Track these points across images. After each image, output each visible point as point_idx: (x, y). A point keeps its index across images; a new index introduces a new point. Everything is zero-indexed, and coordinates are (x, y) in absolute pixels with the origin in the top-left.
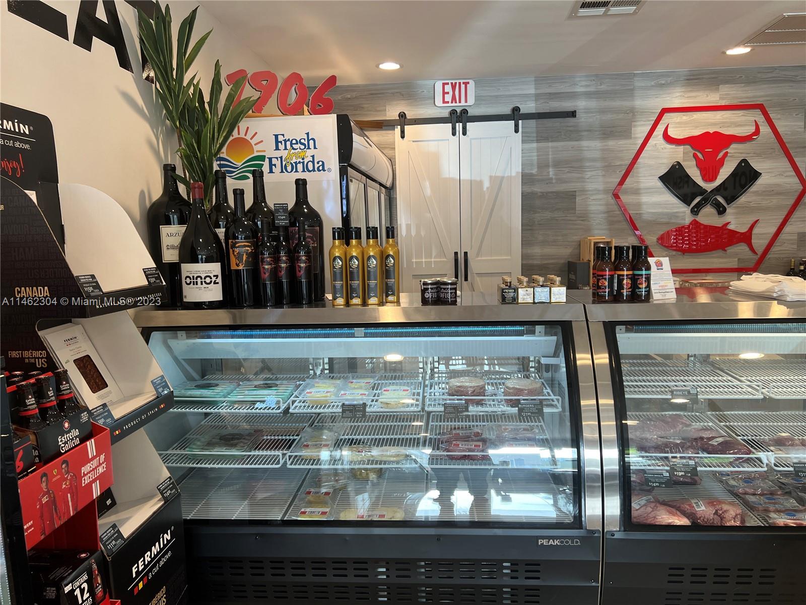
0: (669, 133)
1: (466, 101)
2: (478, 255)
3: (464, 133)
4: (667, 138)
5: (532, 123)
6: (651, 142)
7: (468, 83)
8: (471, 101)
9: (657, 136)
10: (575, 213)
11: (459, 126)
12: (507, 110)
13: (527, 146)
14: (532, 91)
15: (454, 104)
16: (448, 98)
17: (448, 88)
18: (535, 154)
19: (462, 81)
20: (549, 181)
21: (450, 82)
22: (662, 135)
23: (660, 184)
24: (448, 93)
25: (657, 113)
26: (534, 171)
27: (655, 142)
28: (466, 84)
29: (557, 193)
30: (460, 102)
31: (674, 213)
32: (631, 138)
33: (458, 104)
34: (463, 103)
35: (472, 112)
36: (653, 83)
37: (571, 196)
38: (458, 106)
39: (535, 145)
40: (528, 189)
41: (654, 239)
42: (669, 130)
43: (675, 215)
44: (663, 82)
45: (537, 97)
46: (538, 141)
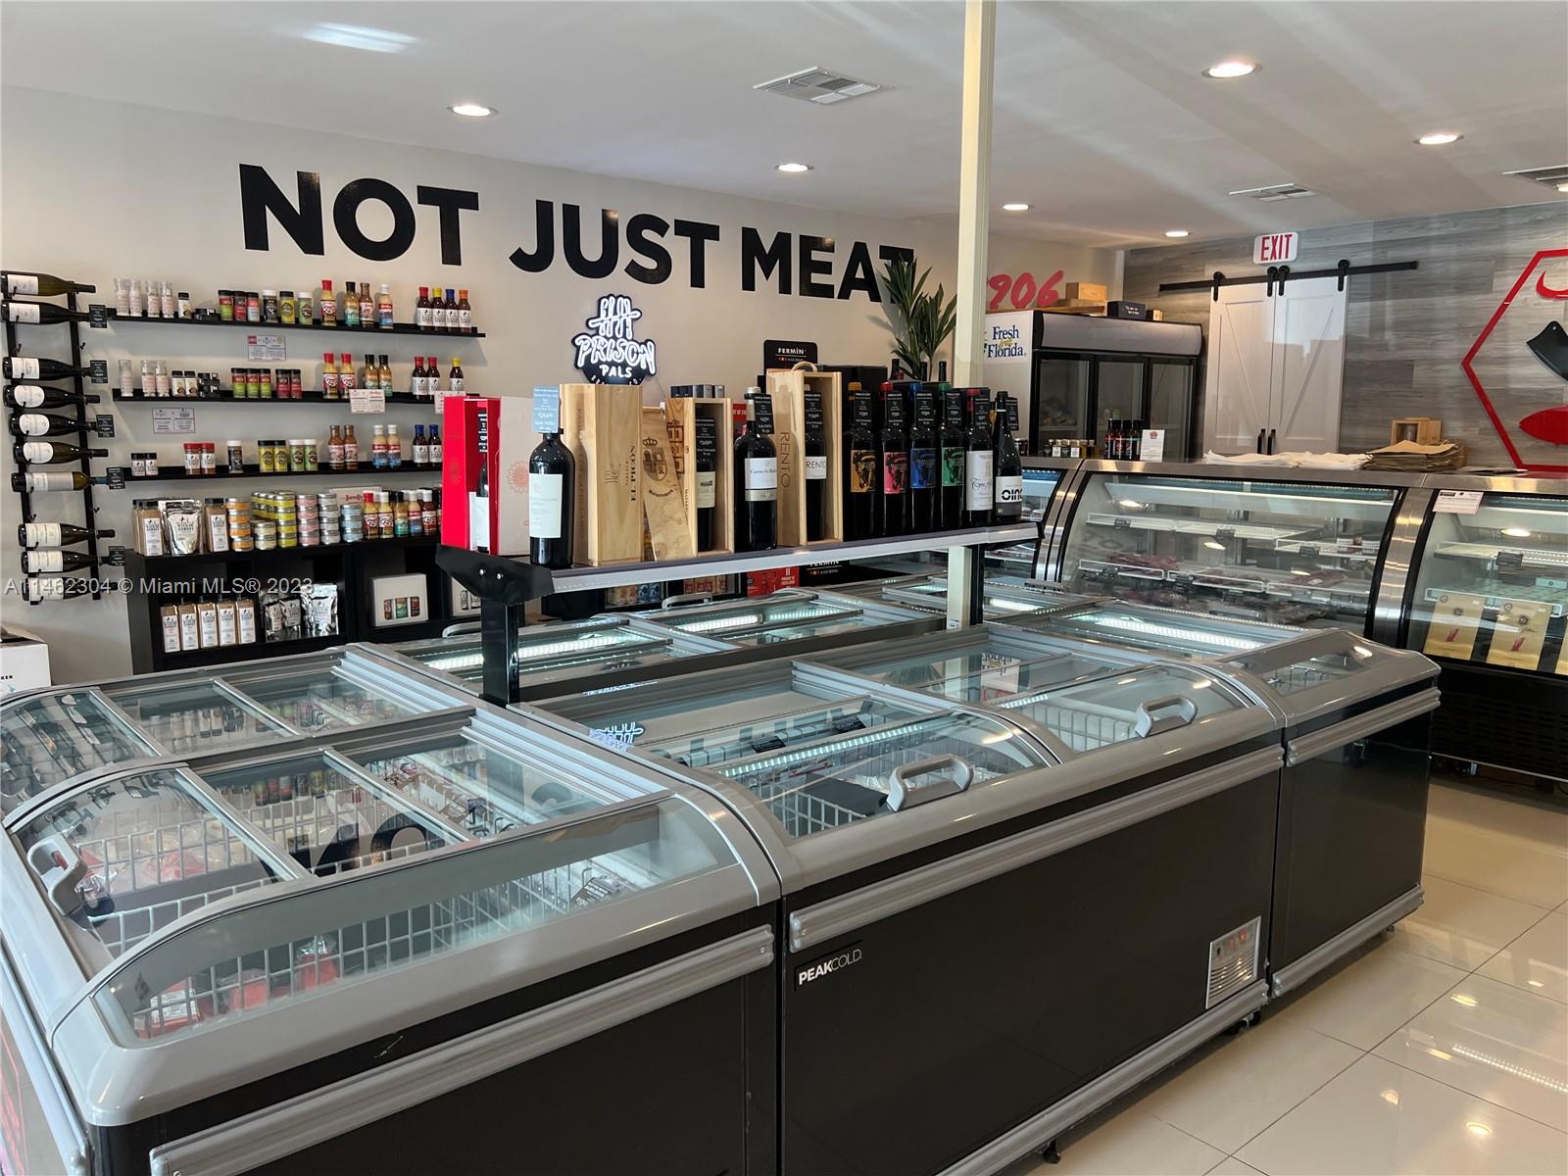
0: (1545, 284)
1: (1287, 257)
2: (1287, 433)
3: (1281, 293)
4: (1543, 291)
5: (1367, 277)
6: (1519, 296)
7: (1291, 236)
8: (1292, 255)
9: (1527, 288)
10: (1411, 388)
11: (1276, 285)
12: (1334, 264)
13: (1354, 305)
14: (1370, 239)
15: (1273, 261)
16: (1268, 254)
17: (1269, 243)
18: (1368, 314)
19: (1284, 234)
20: (1384, 347)
21: (1271, 236)
22: (1535, 289)
23: (1528, 352)
24: (1268, 248)
25: (1529, 258)
26: (1366, 335)
27: (1523, 297)
28: (1288, 237)
29: (1389, 362)
30: (1280, 258)
31: (1546, 390)
32: (1491, 291)
33: (1277, 260)
34: (1283, 259)
35: (1295, 268)
36: (1526, 220)
37: (1408, 366)
38: (1278, 262)
39: (1368, 304)
40: (1353, 357)
41: (1517, 423)
42: (1544, 279)
43: (1547, 393)
44: (1540, 218)
45: (1376, 245)
46: (1372, 299)
